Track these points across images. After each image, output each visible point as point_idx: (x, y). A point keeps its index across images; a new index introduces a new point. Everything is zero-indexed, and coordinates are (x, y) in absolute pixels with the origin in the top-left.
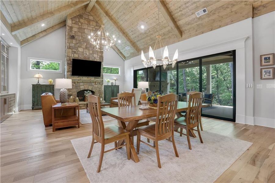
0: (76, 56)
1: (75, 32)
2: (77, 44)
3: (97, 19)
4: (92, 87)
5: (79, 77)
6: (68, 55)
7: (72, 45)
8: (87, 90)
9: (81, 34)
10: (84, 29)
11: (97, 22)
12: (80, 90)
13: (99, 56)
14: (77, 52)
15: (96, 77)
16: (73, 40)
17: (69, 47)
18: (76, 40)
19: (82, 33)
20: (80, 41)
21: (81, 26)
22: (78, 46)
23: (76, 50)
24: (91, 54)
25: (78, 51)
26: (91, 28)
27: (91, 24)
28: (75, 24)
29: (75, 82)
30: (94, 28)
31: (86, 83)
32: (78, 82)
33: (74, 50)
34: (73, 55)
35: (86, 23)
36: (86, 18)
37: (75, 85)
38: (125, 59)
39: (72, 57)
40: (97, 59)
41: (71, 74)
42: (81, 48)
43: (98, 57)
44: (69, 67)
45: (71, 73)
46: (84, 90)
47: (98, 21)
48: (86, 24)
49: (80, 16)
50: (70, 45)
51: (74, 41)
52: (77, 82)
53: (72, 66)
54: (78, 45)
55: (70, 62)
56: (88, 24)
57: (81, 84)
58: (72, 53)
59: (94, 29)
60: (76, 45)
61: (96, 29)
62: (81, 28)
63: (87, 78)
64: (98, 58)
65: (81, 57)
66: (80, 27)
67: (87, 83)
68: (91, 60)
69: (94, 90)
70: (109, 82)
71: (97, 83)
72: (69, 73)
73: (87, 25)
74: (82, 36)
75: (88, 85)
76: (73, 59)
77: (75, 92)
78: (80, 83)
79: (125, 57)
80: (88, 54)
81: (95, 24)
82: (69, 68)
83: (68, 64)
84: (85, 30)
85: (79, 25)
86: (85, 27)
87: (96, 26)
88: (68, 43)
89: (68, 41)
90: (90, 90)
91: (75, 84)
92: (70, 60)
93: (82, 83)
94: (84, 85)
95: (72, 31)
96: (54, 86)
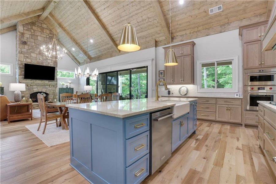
0: (29, 61)
1: (27, 38)
2: (30, 49)
3: (51, 28)
4: (46, 89)
5: (32, 81)
6: (20, 60)
8: (40, 93)
9: (34, 40)
10: (37, 36)
11: (50, 30)
12: (33, 92)
13: (53, 62)
14: (29, 57)
15: (50, 81)
16: (26, 46)
17: (20, 52)
18: (29, 45)
19: (35, 40)
20: (32, 46)
21: (34, 32)
22: (31, 52)
23: (28, 55)
24: (45, 59)
25: (30, 57)
26: (44, 36)
27: (44, 32)
28: (27, 30)
29: (28, 85)
30: (48, 36)
31: (39, 86)
32: (31, 84)
33: (26, 55)
34: (25, 60)
35: (40, 31)
36: (39, 26)
37: (27, 87)
38: (80, 65)
39: (24, 61)
40: (51, 65)
41: (23, 77)
42: (34, 53)
43: (52, 63)
44: (21, 70)
45: (24, 77)
46: (38, 92)
47: (52, 29)
48: (39, 31)
49: (33, 24)
50: (22, 50)
51: (26, 47)
52: (30, 85)
53: (24, 70)
54: (31, 50)
55: (22, 66)
56: (41, 32)
58: (24, 58)
59: (48, 37)
60: (29, 51)
61: (49, 36)
62: (34, 35)
63: (40, 81)
64: (52, 64)
65: (34, 62)
66: (33, 33)
67: (41, 86)
68: (45, 65)
69: (48, 92)
70: (63, 85)
71: (51, 86)
72: (22, 77)
73: (40, 33)
74: (35, 43)
75: (42, 87)
76: (25, 64)
77: (27, 94)
78: (34, 86)
79: (79, 63)
80: (41, 59)
81: (48, 32)
82: (21, 72)
83: (20, 68)
84: (38, 37)
85: (32, 32)
86: (38, 34)
87: (50, 34)
88: (19, 48)
89: (19, 46)
90: (44, 93)
91: (28, 86)
92: (22, 64)
93: (36, 86)
94: (38, 88)
95: (24, 37)
96: (3, 89)
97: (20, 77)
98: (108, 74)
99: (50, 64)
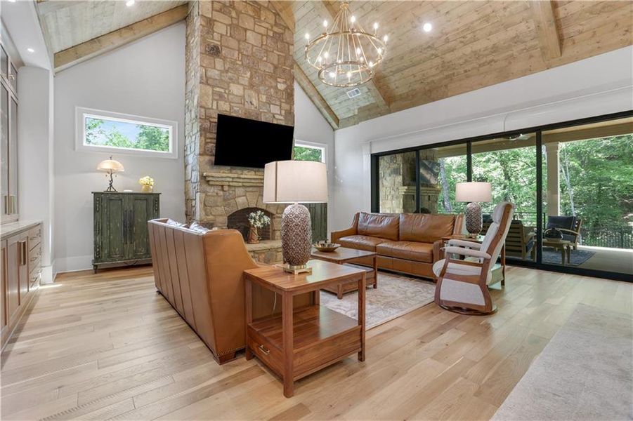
0: (225, 108)
1: (222, 35)
2: (227, 71)
3: (278, 8)
5: (234, 171)
6: (204, 104)
7: (214, 73)
8: (255, 210)
9: (237, 43)
10: (246, 30)
11: (276, 14)
12: (235, 210)
13: (283, 112)
14: (226, 95)
16: (218, 60)
17: (204, 78)
18: (224, 59)
19: (239, 41)
20: (234, 63)
21: (238, 19)
22: (231, 79)
23: (223, 91)
24: (264, 104)
25: (228, 94)
26: (262, 31)
27: (263, 19)
28: (220, 11)
29: (222, 186)
30: (271, 30)
31: (251, 189)
32: (231, 184)
33: (218, 89)
34: (215, 103)
35: (252, 14)
37: (221, 193)
39: (213, 109)
40: (280, 120)
41: (210, 160)
42: (239, 84)
43: (281, 115)
44: (206, 138)
45: (213, 158)
46: (248, 208)
47: (281, 10)
48: (250, 15)
50: (209, 74)
51: (219, 63)
52: (229, 186)
53: (215, 136)
54: (230, 74)
55: (207, 124)
56: (254, 18)
57: (240, 191)
58: (213, 99)
59: (271, 34)
60: (225, 74)
61: (275, 32)
62: (238, 26)
64: (282, 118)
65: (238, 112)
66: (235, 22)
67: (255, 189)
69: (272, 210)
72: (207, 158)
73: (252, 20)
74: (239, 50)
75: (257, 194)
76: (220, 116)
77: (221, 215)
78: (237, 189)
80: (255, 102)
81: (271, 19)
82: (207, 143)
83: (203, 130)
84: (249, 33)
85: (232, 18)
86: (247, 25)
87: (276, 24)
88: (201, 66)
89: (202, 60)
90: (262, 210)
91: (223, 190)
92: (207, 118)
93: (241, 189)
94: (247, 194)
95: (214, 32)
96: (158, 198)
97: (202, 158)
98: (422, 153)
99: (278, 119)
